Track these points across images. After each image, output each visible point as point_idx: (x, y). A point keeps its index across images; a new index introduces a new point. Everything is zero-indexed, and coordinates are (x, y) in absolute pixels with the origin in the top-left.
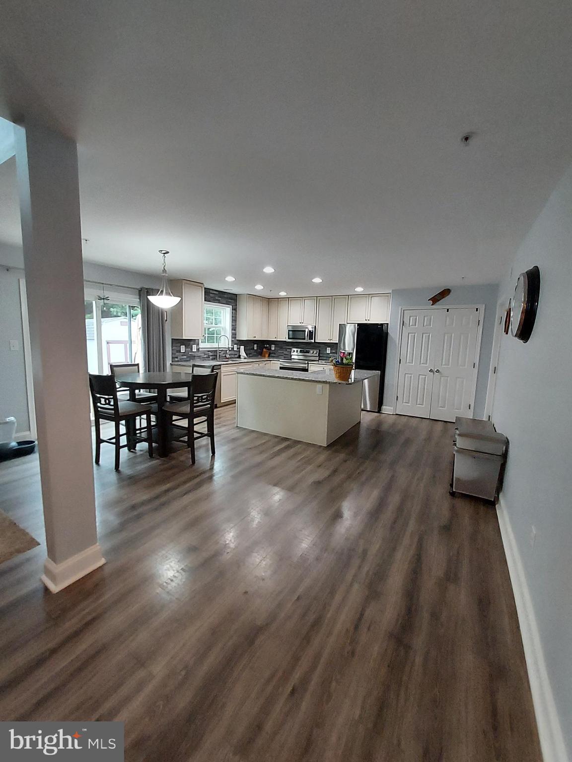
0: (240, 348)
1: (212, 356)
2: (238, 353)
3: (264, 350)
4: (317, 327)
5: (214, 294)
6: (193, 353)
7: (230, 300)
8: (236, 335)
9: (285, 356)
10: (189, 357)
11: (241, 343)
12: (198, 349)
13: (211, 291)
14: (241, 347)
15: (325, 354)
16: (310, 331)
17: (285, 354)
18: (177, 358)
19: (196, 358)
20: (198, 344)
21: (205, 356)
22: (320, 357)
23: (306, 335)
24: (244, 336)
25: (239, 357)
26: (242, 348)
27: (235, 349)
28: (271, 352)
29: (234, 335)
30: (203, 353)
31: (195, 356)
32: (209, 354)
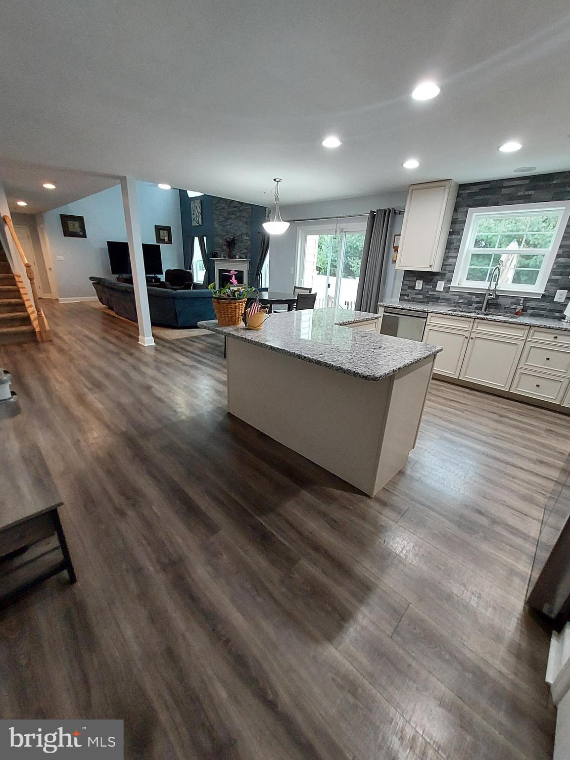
2: (563, 309)
6: (436, 293)
10: (427, 297)
12: (447, 289)
13: (506, 184)
18: (408, 296)
19: (439, 301)
20: (449, 281)
29: (564, 268)
30: (458, 295)
31: (438, 298)
32: (471, 298)
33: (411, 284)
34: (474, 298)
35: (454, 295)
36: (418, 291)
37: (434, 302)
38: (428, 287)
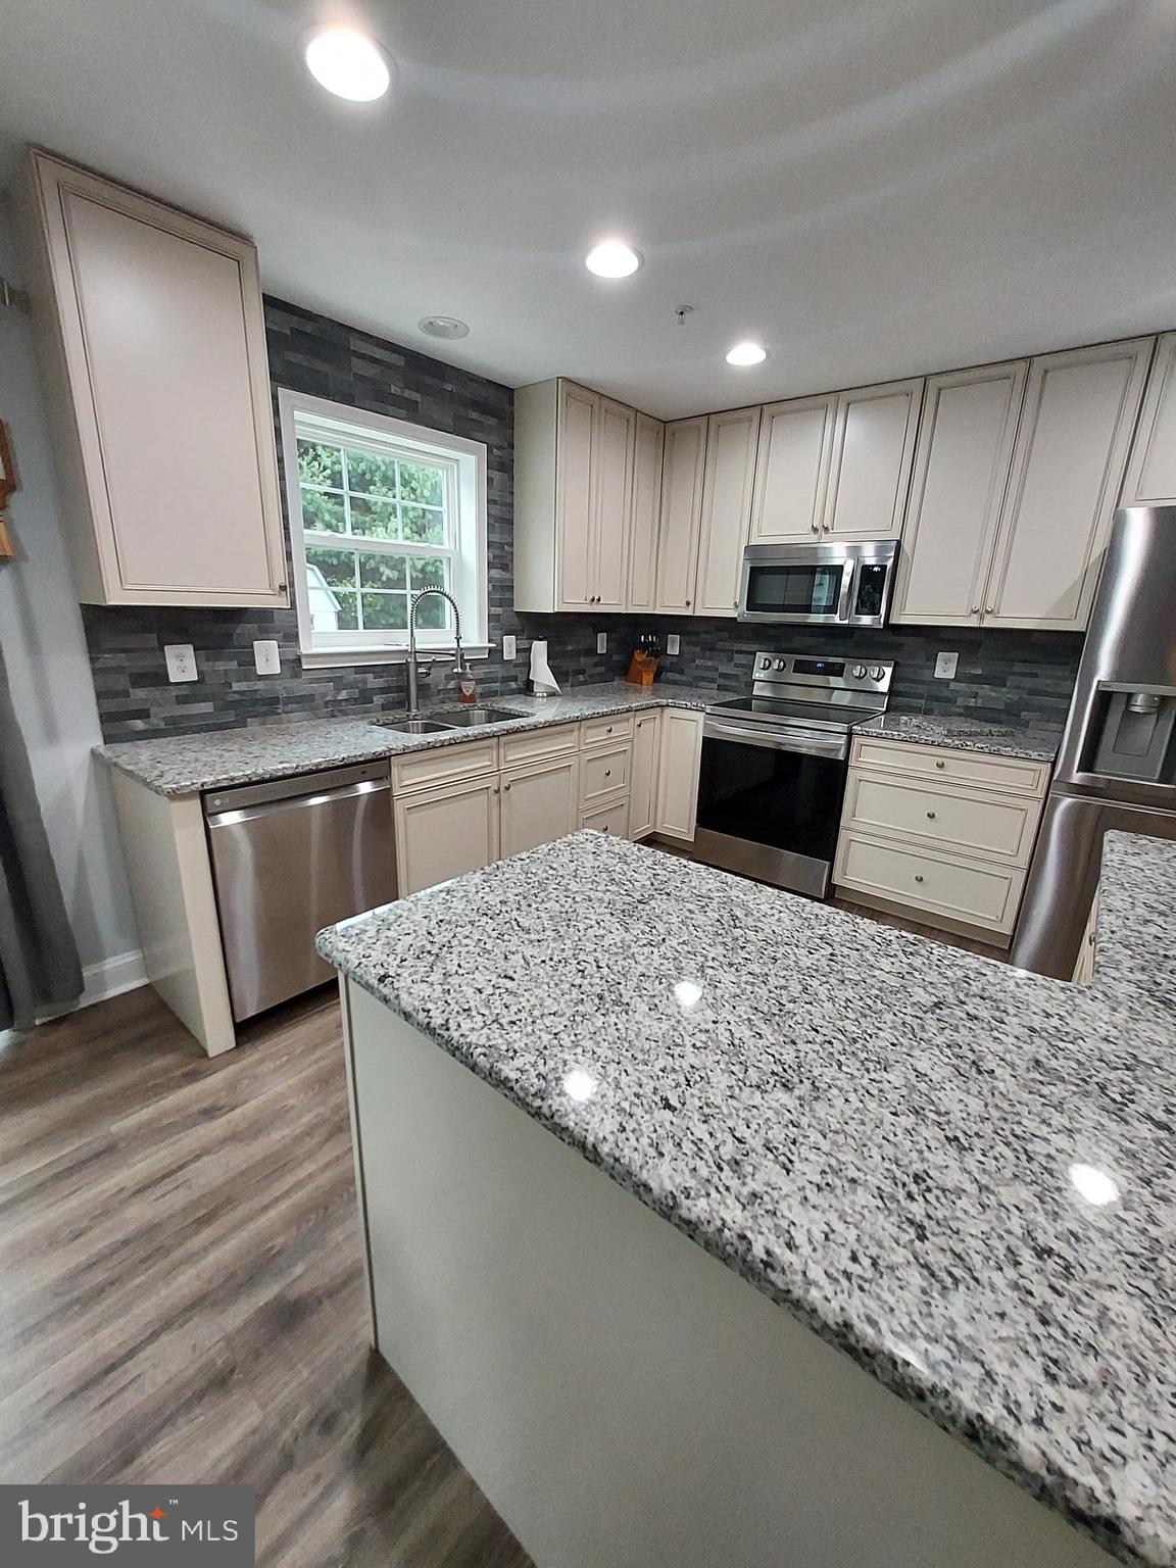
0: (529, 650)
1: (382, 691)
2: (519, 672)
3: (639, 657)
4: (906, 546)
5: (375, 361)
6: (260, 685)
7: (474, 415)
8: (511, 589)
9: (722, 681)
10: (231, 705)
11: (537, 625)
12: (293, 664)
13: (356, 345)
14: (536, 643)
15: (923, 682)
16: (866, 569)
17: (724, 676)
18: (143, 714)
19: (281, 708)
20: (291, 636)
21: (343, 695)
22: (898, 701)
23: (844, 589)
24: (544, 595)
25: (528, 688)
26: (540, 648)
27: (510, 653)
28: (667, 662)
29: (502, 592)
30: (329, 680)
31: (275, 701)
32: (365, 681)
33: (145, 663)
34: (373, 682)
35: (319, 680)
36: (184, 691)
37: (266, 714)
38: (221, 666)
